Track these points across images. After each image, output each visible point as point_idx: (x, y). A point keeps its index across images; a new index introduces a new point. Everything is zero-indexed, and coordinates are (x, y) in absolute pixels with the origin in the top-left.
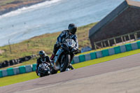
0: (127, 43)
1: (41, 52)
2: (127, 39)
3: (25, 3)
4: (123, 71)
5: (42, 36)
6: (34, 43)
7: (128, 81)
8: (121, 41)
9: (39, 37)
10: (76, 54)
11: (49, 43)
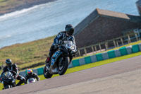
0: (98, 52)
1: (8, 61)
2: (98, 49)
4: (94, 81)
5: (12, 46)
6: (4, 53)
7: (99, 91)
8: (92, 51)
9: (9, 47)
11: (19, 53)
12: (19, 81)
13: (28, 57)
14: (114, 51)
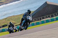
2: (47, 18)
3: (4, 3)
6: (8, 19)
10: (31, 22)
11: (14, 19)
12: (15, 30)
13: (18, 21)
14: (53, 19)
